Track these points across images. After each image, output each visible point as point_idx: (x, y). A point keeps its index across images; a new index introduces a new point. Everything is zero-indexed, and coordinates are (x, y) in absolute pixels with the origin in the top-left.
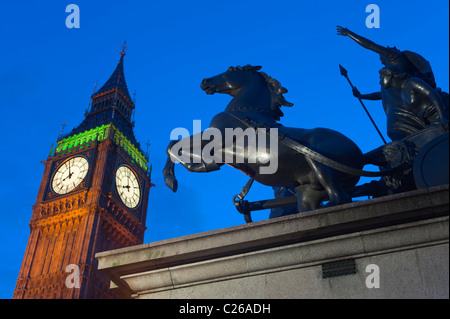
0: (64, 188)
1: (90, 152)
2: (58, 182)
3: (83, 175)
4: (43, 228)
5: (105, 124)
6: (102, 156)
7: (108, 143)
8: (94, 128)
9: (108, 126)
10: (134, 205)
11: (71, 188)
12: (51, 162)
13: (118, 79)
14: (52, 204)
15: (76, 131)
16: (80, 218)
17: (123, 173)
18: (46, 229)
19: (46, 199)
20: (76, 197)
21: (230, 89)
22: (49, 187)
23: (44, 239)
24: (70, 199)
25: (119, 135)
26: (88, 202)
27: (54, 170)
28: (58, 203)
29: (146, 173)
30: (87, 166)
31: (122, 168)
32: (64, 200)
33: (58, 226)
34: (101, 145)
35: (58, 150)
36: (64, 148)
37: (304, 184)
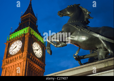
0: (14, 52)
1: (22, 38)
2: (11, 50)
3: (20, 47)
4: (7, 68)
5: (27, 27)
6: (27, 39)
7: (28, 34)
8: (23, 29)
9: (28, 28)
10: (40, 57)
11: (16, 52)
12: (8, 43)
13: (30, 10)
14: (9, 59)
15: (16, 31)
16: (21, 63)
17: (35, 45)
18: (8, 68)
19: (7, 57)
20: (18, 55)
21: (69, 14)
22: (8, 53)
23: (8, 72)
24: (16, 56)
25: (32, 31)
26: (23, 57)
27: (9, 46)
28: (12, 58)
29: (44, 44)
30: (21, 43)
31: (34, 43)
32: (14, 57)
33: (13, 67)
34: (26, 35)
35: (10, 38)
36: (12, 38)
37: (99, 48)
